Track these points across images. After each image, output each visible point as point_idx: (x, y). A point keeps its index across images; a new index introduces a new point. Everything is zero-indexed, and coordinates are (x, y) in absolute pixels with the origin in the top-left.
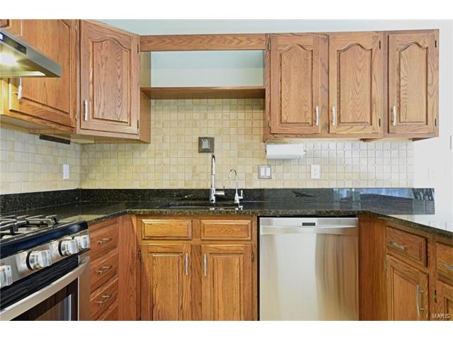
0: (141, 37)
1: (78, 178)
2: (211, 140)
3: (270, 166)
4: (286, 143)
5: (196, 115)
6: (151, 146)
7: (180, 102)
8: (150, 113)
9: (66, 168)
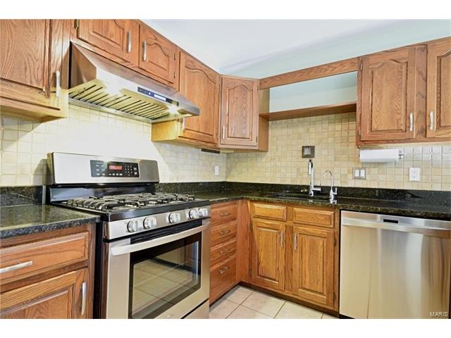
0: (260, 80)
1: (225, 175)
2: (312, 148)
3: (365, 168)
4: (381, 148)
5: (301, 130)
6: (269, 154)
7: (289, 121)
8: (268, 131)
9: (217, 169)
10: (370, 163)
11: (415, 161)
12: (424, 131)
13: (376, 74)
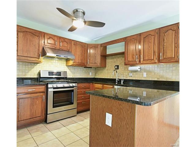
0: (101, 44)
1: (94, 75)
2: (118, 66)
3: (132, 73)
4: (136, 66)
5: (115, 60)
6: (106, 68)
7: (112, 57)
8: (106, 60)
9: (91, 73)
10: (133, 71)
11: (145, 71)
12: (140, 61)
13: (129, 43)
